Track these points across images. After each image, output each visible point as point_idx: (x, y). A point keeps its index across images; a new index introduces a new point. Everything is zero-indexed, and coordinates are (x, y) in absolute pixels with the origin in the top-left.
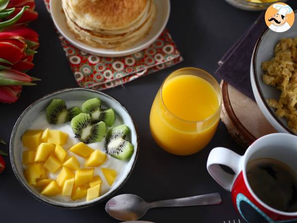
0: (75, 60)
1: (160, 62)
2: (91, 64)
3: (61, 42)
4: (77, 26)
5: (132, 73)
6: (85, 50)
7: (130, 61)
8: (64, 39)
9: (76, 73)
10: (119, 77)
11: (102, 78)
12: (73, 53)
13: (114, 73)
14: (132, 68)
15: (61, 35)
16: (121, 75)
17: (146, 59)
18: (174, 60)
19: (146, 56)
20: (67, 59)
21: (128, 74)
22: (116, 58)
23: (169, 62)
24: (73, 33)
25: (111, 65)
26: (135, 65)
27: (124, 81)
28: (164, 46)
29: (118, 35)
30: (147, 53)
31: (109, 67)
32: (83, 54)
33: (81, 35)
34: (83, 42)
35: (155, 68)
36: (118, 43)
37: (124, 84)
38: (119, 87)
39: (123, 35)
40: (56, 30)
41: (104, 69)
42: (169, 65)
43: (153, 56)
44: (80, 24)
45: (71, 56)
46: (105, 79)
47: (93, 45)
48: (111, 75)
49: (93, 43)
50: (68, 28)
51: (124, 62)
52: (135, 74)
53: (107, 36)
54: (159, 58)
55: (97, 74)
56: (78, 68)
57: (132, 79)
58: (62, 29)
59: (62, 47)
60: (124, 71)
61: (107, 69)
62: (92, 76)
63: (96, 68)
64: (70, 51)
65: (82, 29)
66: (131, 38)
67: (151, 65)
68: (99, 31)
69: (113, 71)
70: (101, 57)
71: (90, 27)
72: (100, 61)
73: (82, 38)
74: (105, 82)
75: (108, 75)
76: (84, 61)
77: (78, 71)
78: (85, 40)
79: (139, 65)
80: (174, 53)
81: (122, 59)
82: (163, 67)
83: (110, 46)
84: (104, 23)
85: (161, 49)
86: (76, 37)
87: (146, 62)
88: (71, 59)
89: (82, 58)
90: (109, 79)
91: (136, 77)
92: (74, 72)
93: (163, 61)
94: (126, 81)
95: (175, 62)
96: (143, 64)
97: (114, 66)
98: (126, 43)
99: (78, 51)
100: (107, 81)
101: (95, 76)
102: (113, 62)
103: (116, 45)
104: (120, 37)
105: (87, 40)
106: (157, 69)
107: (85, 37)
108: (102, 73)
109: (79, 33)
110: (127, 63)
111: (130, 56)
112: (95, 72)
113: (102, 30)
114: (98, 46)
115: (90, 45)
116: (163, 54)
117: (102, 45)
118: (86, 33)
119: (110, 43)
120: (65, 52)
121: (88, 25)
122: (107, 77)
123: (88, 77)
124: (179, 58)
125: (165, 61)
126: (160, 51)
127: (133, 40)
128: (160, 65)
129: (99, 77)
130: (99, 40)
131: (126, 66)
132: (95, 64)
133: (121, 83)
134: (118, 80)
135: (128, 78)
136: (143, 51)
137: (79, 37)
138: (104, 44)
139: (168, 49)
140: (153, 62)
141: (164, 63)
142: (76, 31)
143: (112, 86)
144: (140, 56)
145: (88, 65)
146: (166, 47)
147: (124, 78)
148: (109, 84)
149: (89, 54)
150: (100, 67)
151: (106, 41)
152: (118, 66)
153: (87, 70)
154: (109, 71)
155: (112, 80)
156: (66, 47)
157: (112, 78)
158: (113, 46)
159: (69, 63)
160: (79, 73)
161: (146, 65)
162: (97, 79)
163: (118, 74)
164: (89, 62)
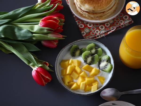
0: (81, 26)
1: (122, 24)
3: (74, 18)
4: (82, 10)
5: (109, 30)
6: (86, 21)
7: (107, 25)
8: (76, 17)
9: (82, 32)
10: (103, 33)
11: (95, 34)
12: (80, 23)
14: (108, 28)
15: (74, 15)
16: (104, 32)
17: (115, 23)
18: (129, 22)
19: (115, 22)
20: (78, 26)
21: (107, 31)
22: (101, 24)
23: (126, 24)
24: (80, 13)
25: (98, 27)
26: (110, 26)
27: (105, 34)
28: (123, 16)
29: (101, 13)
30: (115, 20)
31: (98, 28)
32: (85, 23)
33: (83, 14)
34: (85, 17)
35: (120, 27)
36: (101, 16)
37: (105, 36)
38: (103, 37)
39: (103, 12)
40: (72, 13)
41: (95, 29)
42: (127, 25)
43: (119, 21)
44: (83, 9)
45: (79, 24)
46: (96, 34)
47: (89, 19)
48: (99, 32)
49: (89, 17)
50: (77, 11)
51: (104, 25)
52: (110, 31)
53: (96, 14)
54: (121, 22)
55: (92, 32)
56: (83, 30)
57: (109, 33)
58: (74, 12)
59: (75, 21)
60: (105, 30)
61: (96, 29)
63: (91, 29)
64: (79, 22)
65: (84, 11)
66: (107, 14)
67: (118, 26)
68: (92, 12)
69: (100, 30)
70: (94, 24)
71: (88, 10)
72: (93, 26)
73: (84, 16)
74: (96, 36)
75: (97, 32)
76: (86, 26)
77: (83, 31)
78: (85, 16)
79: (112, 26)
80: (129, 19)
81: (103, 24)
82: (124, 26)
83: (97, 18)
84: (94, 7)
85: (122, 18)
86: (81, 15)
87: (115, 24)
88: (79, 26)
89: (84, 25)
90: (98, 34)
91: (111, 32)
93: (124, 23)
94: (106, 34)
95: (130, 23)
96: (114, 26)
97: (100, 28)
98: (105, 16)
99: (83, 22)
100: (97, 35)
101: (91, 33)
102: (100, 26)
103: (100, 18)
105: (86, 16)
106: (121, 27)
107: (85, 15)
108: (95, 31)
109: (82, 13)
110: (106, 26)
111: (107, 22)
112: (91, 31)
113: (93, 11)
114: (92, 19)
115: (88, 19)
116: (124, 20)
117: (94, 18)
118: (86, 13)
119: (97, 17)
120: (76, 23)
121: (87, 9)
123: (88, 34)
124: (131, 21)
125: (125, 23)
126: (122, 19)
127: (109, 14)
128: (122, 26)
129: (93, 33)
130: (92, 16)
131: (106, 27)
132: (91, 27)
133: (104, 35)
134: (102, 34)
135: (107, 33)
136: (114, 19)
137: (83, 15)
138: (95, 17)
139: (126, 17)
140: (119, 24)
141: (124, 24)
142: (81, 13)
143: (99, 37)
144: (112, 22)
145: (88, 28)
146: (124, 16)
147: (105, 33)
148: (98, 36)
149: (88, 23)
150: (93, 29)
151: (96, 16)
152: (102, 27)
153: (87, 30)
154: (98, 30)
155: (99, 34)
156: (77, 20)
157: (99, 33)
158: (99, 18)
159: (79, 28)
160: (84, 32)
161: (115, 26)
162: (92, 34)
163: (102, 31)
164: (88, 26)
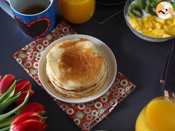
0: (70, 111)
1: (123, 93)
2: (81, 111)
3: (56, 102)
4: (64, 89)
5: (109, 107)
6: (74, 103)
7: (104, 99)
8: (57, 100)
9: (75, 120)
10: (102, 113)
11: (92, 117)
12: (67, 107)
13: (98, 111)
14: (107, 104)
15: (55, 98)
16: (103, 111)
17: (114, 94)
18: (131, 89)
19: (113, 92)
20: (65, 112)
21: (107, 108)
22: (95, 101)
23: (128, 91)
24: (62, 94)
25: (94, 106)
26: (108, 100)
27: (106, 114)
28: (120, 82)
30: (112, 90)
31: (93, 108)
32: (73, 105)
33: (68, 94)
35: (121, 98)
36: (93, 90)
37: (107, 116)
38: (105, 118)
39: (95, 85)
40: (50, 96)
41: (90, 111)
42: (129, 93)
43: (117, 91)
44: (66, 88)
45: (66, 110)
46: (94, 117)
47: (78, 98)
48: (97, 113)
49: (77, 96)
50: (57, 92)
51: (100, 101)
52: (111, 107)
53: (86, 89)
54: (121, 90)
55: (87, 116)
56: (75, 116)
57: (110, 110)
58: (54, 94)
59: (58, 106)
60: (103, 107)
61: (92, 110)
62: (85, 118)
63: (85, 112)
64: (64, 107)
65: (67, 90)
66: (99, 85)
67: (118, 97)
68: (80, 88)
69: (97, 110)
70: (86, 104)
72: (86, 106)
74: (95, 119)
75: (95, 113)
76: (76, 110)
77: (75, 118)
78: (71, 96)
79: (111, 100)
80: (129, 84)
81: (98, 100)
82: (126, 96)
83: (88, 94)
84: (82, 82)
85: (120, 84)
86: (65, 96)
87: (114, 96)
88: (67, 112)
89: (74, 109)
90: (97, 116)
91: (113, 108)
92: (73, 120)
93: (125, 92)
94: (108, 114)
95: (132, 90)
96: (113, 98)
97: (96, 106)
98: (98, 89)
99: (69, 105)
100: (96, 118)
101: (87, 117)
102: (94, 103)
103: (92, 93)
104: (93, 87)
105: (72, 96)
106: (123, 98)
107: (71, 94)
108: (91, 113)
109: (66, 93)
110: (103, 101)
111: (102, 96)
112: (86, 115)
113: (82, 87)
114: (81, 97)
115: (76, 98)
116: (123, 87)
118: (71, 92)
120: (61, 108)
121: (72, 87)
122: (95, 116)
123: (83, 120)
124: (133, 86)
126: (119, 86)
127: (101, 85)
128: (124, 95)
129: (90, 117)
130: (81, 93)
131: (103, 104)
132: (84, 110)
133: (105, 116)
134: (102, 115)
135: (107, 111)
136: (109, 89)
138: (84, 94)
139: (124, 83)
140: (119, 95)
142: (64, 93)
143: (100, 120)
144: (108, 94)
145: (80, 112)
146: (122, 82)
147: (105, 112)
148: (98, 119)
149: (77, 105)
150: (88, 110)
151: (85, 92)
152: (99, 105)
153: (80, 116)
154: (94, 111)
156: (61, 105)
157: (98, 115)
158: (90, 94)
159: (67, 115)
160: (77, 119)
161: (115, 98)
162: (90, 119)
163: (101, 111)
164: (79, 109)
